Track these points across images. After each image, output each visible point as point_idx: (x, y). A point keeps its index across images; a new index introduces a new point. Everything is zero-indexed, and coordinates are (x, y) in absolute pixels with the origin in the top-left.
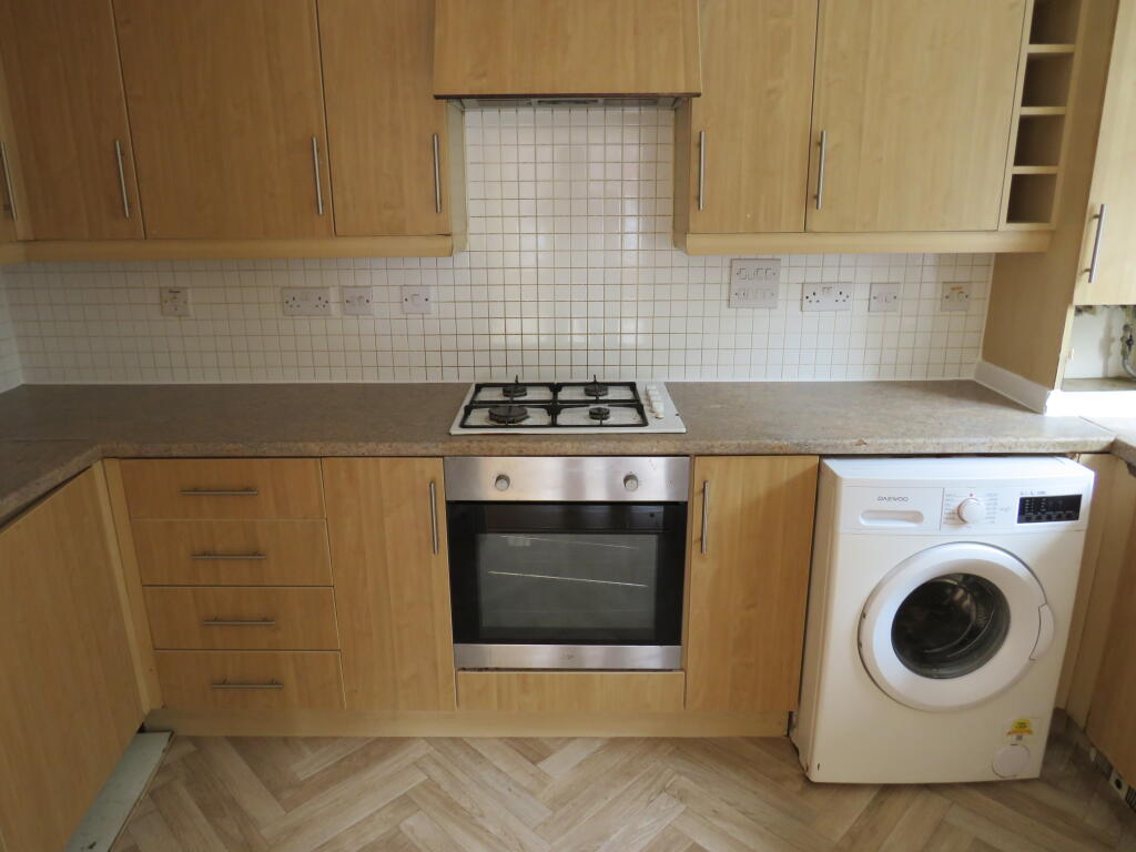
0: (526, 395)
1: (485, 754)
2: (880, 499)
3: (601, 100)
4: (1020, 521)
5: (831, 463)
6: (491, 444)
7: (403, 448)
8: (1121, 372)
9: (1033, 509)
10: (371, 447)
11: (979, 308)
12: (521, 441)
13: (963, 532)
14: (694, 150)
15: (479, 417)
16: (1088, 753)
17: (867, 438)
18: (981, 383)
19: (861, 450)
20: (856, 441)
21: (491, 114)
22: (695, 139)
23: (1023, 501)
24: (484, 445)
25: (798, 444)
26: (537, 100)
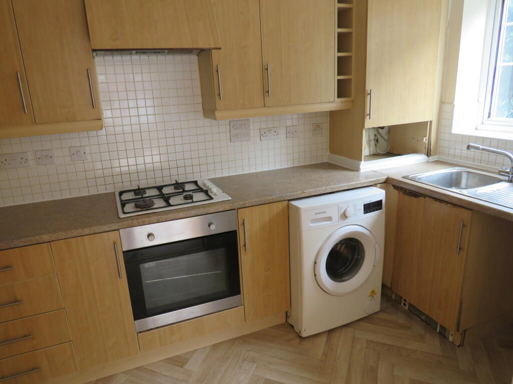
0: (146, 194)
1: (156, 370)
2: (316, 214)
3: (166, 51)
4: (364, 213)
5: (294, 203)
6: (144, 219)
7: (97, 229)
8: (376, 153)
9: (369, 208)
10: (79, 232)
11: (326, 133)
12: (158, 215)
13: (347, 221)
14: (215, 73)
15: (129, 207)
16: (392, 296)
17: (304, 190)
18: (331, 162)
19: (303, 195)
20: (301, 192)
21: (108, 58)
22: (215, 68)
23: (365, 205)
24: (140, 220)
25: (279, 197)
26: (135, 51)
